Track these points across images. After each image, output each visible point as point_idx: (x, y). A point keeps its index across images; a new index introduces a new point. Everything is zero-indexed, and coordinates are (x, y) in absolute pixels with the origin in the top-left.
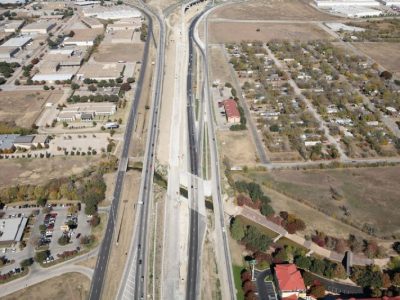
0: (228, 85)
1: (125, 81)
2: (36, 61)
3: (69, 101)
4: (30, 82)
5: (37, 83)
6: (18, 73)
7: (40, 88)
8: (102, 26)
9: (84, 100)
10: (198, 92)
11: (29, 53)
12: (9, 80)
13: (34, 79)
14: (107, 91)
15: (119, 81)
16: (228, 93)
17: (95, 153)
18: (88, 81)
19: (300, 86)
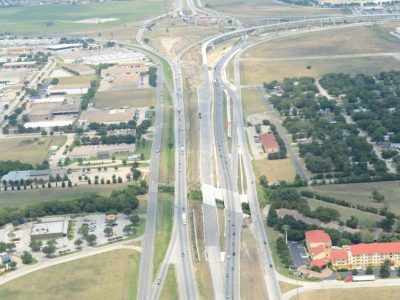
0: (266, 123)
2: (19, 111)
4: (22, 130)
5: (30, 130)
7: (38, 135)
8: (94, 71)
9: (95, 142)
13: (26, 127)
15: (132, 124)
16: (265, 129)
17: (120, 181)
18: (93, 126)
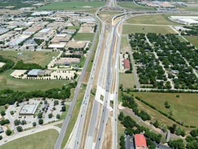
0: (127, 53)
1: (85, 49)
2: (50, 39)
3: (61, 56)
4: (47, 48)
5: (50, 48)
6: (43, 43)
7: (51, 50)
8: (79, 25)
9: (68, 56)
10: (114, 55)
11: (49, 35)
12: (39, 46)
13: (49, 47)
14: (77, 53)
15: (83, 49)
16: (126, 56)
17: (68, 79)
18: (70, 49)
19: (158, 55)
